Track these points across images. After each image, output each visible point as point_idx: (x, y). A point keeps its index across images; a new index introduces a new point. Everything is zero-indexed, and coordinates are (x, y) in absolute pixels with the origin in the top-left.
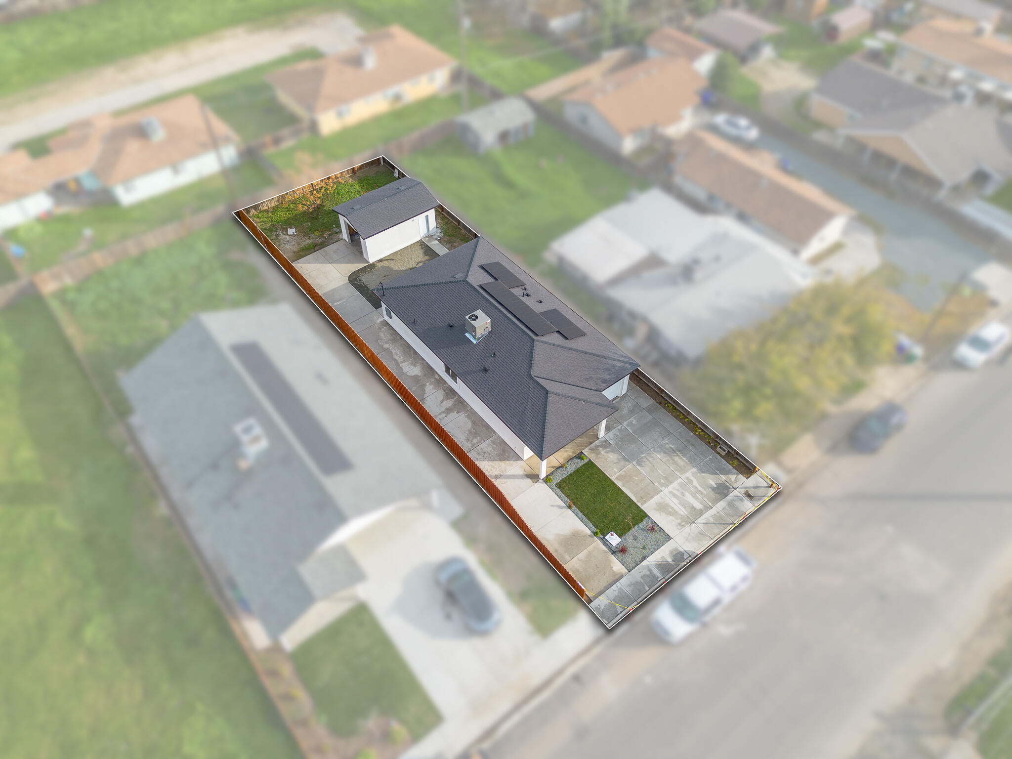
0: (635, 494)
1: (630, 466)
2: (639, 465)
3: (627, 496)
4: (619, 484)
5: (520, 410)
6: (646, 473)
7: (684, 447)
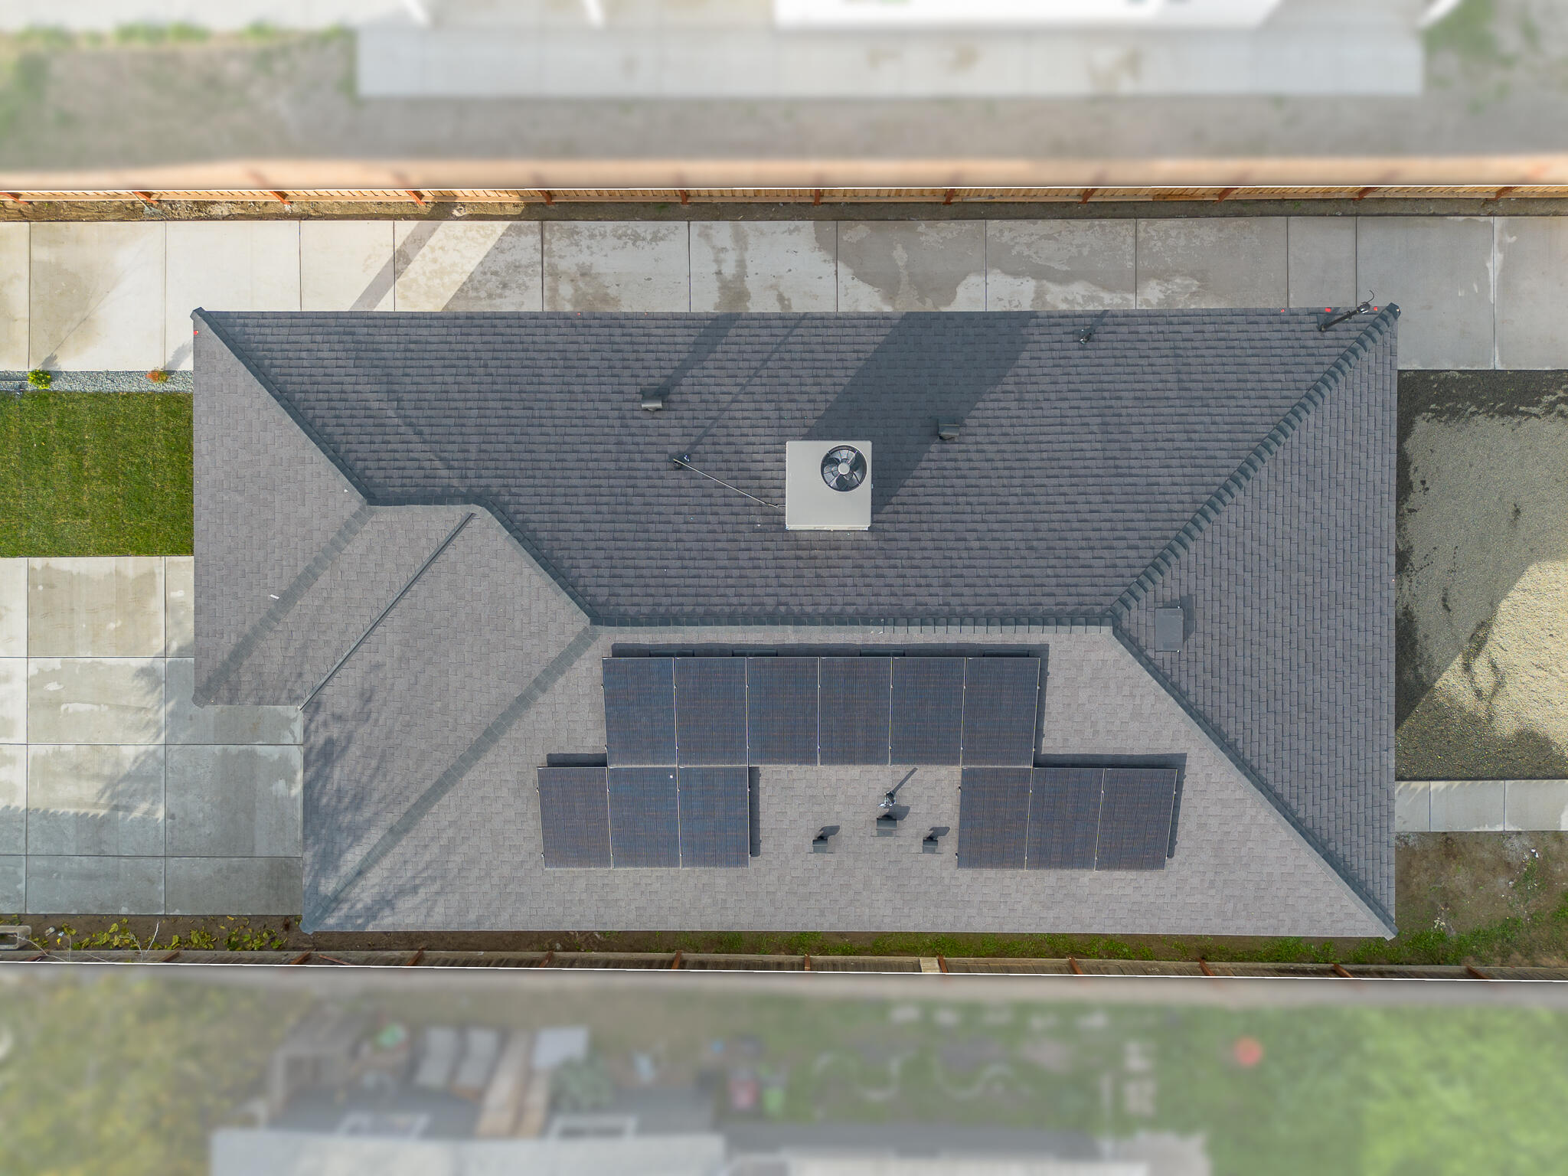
0: (71, 578)
1: (159, 644)
2: (143, 672)
3: (82, 552)
4: (132, 565)
5: (407, 380)
6: (111, 668)
7: (104, 847)
